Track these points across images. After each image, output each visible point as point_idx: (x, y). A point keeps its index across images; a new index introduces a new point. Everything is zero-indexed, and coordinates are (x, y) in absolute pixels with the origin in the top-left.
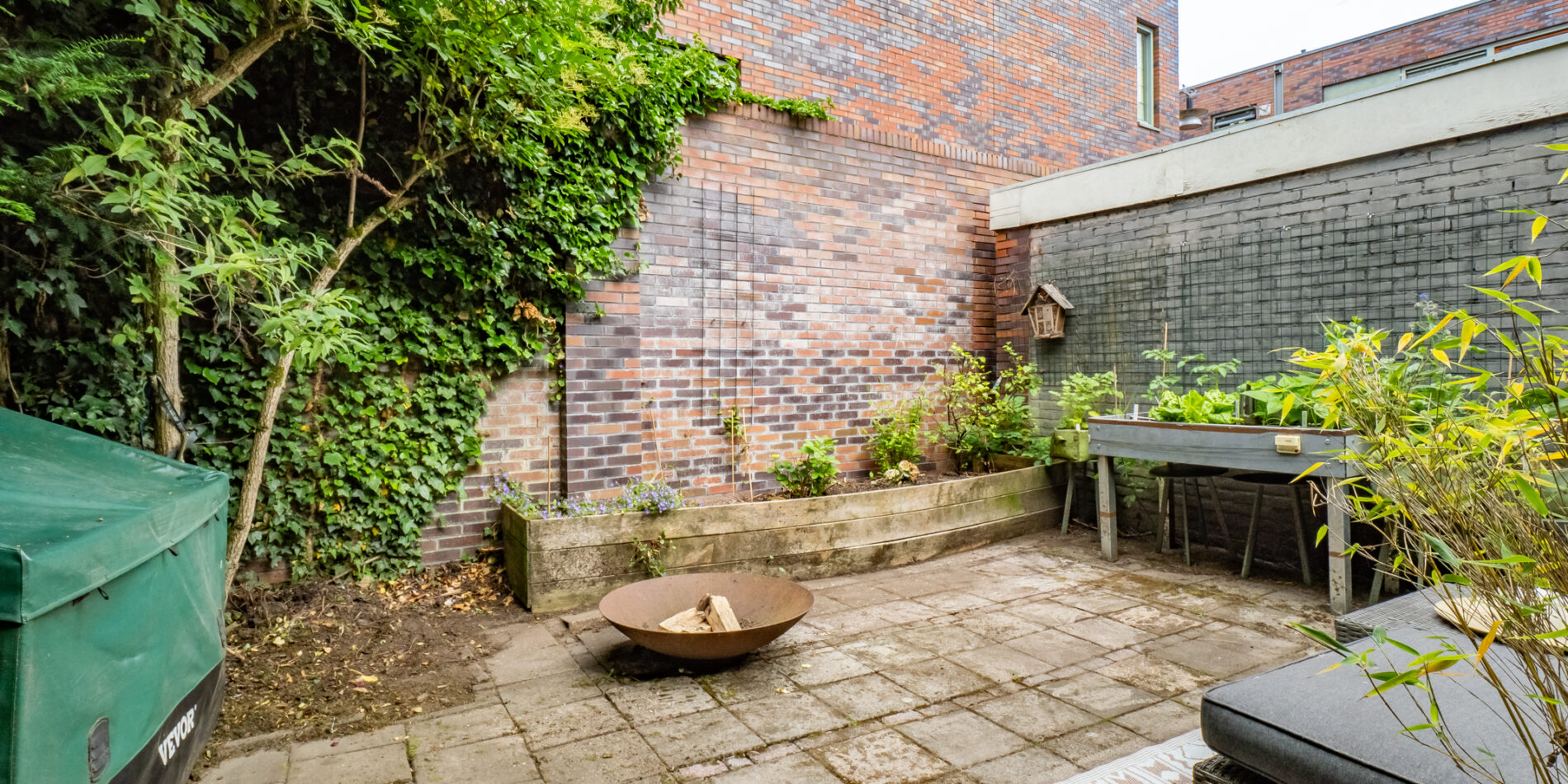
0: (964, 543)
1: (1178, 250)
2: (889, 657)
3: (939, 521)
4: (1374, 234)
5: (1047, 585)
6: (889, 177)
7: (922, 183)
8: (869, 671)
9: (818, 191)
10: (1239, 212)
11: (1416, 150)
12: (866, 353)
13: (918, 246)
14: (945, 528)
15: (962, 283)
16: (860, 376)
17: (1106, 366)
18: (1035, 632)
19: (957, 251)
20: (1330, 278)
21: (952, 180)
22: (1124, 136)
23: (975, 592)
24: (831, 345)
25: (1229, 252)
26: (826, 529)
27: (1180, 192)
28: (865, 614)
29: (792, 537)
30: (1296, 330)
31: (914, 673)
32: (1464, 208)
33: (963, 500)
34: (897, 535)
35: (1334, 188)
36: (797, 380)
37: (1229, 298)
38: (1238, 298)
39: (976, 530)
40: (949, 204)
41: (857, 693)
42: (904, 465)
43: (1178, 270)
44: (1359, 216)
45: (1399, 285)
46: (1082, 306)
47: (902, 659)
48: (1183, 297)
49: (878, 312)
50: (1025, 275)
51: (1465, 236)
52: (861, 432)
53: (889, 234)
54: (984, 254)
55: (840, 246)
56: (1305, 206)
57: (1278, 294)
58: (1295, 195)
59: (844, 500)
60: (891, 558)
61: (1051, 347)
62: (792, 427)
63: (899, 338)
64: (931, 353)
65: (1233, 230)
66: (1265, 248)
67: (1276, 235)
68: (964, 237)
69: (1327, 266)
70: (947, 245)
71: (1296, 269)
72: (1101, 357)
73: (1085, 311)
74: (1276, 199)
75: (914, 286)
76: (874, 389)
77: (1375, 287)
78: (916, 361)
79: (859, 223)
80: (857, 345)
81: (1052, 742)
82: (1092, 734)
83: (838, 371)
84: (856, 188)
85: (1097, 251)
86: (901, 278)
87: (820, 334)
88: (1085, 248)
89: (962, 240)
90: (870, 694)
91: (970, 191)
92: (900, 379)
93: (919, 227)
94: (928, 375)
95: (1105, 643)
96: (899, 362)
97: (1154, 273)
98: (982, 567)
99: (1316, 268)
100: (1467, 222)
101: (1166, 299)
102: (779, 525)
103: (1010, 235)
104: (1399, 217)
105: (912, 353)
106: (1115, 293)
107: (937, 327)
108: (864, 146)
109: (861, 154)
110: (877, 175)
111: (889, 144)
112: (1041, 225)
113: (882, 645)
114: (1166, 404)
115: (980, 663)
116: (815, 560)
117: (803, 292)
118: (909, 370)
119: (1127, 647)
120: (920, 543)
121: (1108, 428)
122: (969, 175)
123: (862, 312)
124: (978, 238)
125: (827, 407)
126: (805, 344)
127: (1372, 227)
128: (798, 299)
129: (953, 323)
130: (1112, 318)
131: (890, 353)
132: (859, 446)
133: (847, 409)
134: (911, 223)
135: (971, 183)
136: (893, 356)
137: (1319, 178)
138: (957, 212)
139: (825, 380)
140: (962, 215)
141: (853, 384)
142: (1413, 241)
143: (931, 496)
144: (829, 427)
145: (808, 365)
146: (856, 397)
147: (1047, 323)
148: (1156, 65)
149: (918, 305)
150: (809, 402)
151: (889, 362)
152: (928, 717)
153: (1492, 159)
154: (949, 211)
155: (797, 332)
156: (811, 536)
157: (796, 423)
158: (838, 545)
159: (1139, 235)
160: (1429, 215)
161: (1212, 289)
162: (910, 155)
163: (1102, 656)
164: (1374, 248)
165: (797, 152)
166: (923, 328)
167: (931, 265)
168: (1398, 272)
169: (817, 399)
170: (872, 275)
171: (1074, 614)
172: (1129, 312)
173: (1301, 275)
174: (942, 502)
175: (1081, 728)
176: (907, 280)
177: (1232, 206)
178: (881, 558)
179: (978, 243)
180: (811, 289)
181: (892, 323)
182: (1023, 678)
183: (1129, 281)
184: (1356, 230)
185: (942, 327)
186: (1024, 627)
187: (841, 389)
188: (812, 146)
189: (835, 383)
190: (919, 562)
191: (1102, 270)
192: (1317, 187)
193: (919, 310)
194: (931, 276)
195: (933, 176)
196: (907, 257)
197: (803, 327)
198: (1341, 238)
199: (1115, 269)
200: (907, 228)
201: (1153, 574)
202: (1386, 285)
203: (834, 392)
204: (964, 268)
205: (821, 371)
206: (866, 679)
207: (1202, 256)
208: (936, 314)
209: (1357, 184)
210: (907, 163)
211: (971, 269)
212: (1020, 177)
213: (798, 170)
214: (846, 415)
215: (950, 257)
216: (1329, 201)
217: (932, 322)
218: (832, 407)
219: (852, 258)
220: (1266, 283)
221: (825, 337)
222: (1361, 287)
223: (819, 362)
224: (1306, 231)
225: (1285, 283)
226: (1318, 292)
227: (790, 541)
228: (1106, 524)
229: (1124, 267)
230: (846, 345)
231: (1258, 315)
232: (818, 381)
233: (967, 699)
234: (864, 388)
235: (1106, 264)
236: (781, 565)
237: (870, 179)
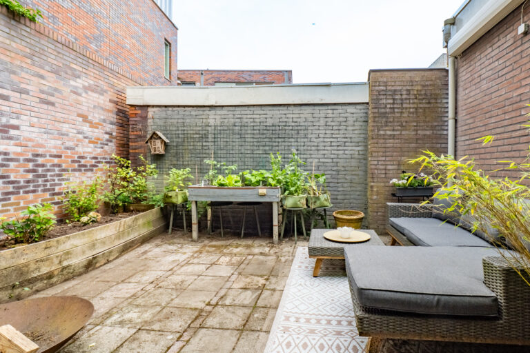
0: (130, 247)
1: (213, 125)
2: (139, 317)
3: (119, 239)
4: (274, 128)
5: (181, 257)
6: (75, 66)
7: (92, 74)
8: (135, 330)
9: (29, 61)
10: (234, 115)
11: (284, 105)
12: (60, 157)
13: (90, 105)
14: (122, 241)
15: (111, 126)
16: (57, 169)
17: (184, 167)
18: (195, 279)
19: (109, 111)
20: (262, 140)
21: (107, 77)
22: (160, 80)
23: (152, 269)
24: (37, 151)
25: (231, 128)
26: (57, 257)
27: (214, 104)
28: (103, 299)
29: (33, 266)
30: (252, 155)
31: (160, 321)
32: (296, 124)
33: (130, 227)
34: (99, 250)
35: (262, 112)
36: (12, 171)
37: (231, 143)
38: (234, 144)
39: (135, 240)
40: (105, 88)
41: (139, 347)
42: (92, 214)
43: (213, 132)
44: (270, 122)
45: (280, 144)
46: (173, 142)
47: (147, 316)
48: (214, 142)
49: (67, 135)
50: (146, 127)
51: (296, 132)
52: (56, 199)
53: (74, 96)
54: (121, 115)
55: (44, 96)
56: (255, 116)
57: (247, 144)
58: (252, 112)
59: (69, 238)
60: (96, 263)
61: (158, 158)
62: (9, 199)
63: (80, 150)
64: (96, 158)
65: (232, 120)
66: (243, 128)
67: (246, 124)
68: (112, 105)
69: (262, 136)
70: (104, 106)
71: (252, 136)
72: (181, 163)
73: (175, 144)
74: (246, 112)
75: (88, 124)
76: (65, 175)
77: (274, 144)
78: (89, 161)
79: (55, 85)
80: (55, 152)
81: (247, 326)
82: (256, 315)
83: (43, 166)
84: (54, 66)
85: (179, 121)
86: (81, 119)
87: (30, 144)
88: (174, 119)
89: (111, 106)
90: (147, 343)
91: (115, 85)
92: (80, 170)
93: (91, 96)
94: (95, 169)
95: (225, 275)
96: (80, 162)
97: (204, 132)
98: (145, 256)
99: (258, 136)
100: (296, 128)
101: (208, 142)
102: (23, 261)
103: (137, 108)
104: (281, 124)
105: (87, 158)
106: (187, 138)
107: (99, 146)
108: (60, 46)
109: (57, 49)
110: (68, 63)
111: (75, 49)
112: (153, 106)
113: (129, 312)
114: (220, 180)
115: (185, 303)
116: (50, 276)
117: (18, 118)
118: (85, 166)
119: (232, 274)
120: (111, 252)
121: (197, 190)
122: (115, 77)
123: (58, 134)
124: (118, 107)
125: (34, 186)
126: (19, 149)
127: (273, 126)
128: (14, 122)
129: (107, 145)
130: (186, 147)
131: (75, 157)
132: (56, 207)
133: (48, 187)
134: (86, 93)
135: (116, 81)
136: (76, 159)
137: (259, 108)
138: (109, 93)
139: (33, 171)
140: (111, 95)
141: (52, 173)
142: (284, 132)
143: (116, 228)
144: (36, 197)
145: (21, 162)
146: (54, 180)
147: (158, 147)
148: (170, 57)
149: (89, 134)
150: (22, 184)
151: (73, 161)
152: (188, 341)
153: (301, 112)
154: (106, 92)
155: (12, 142)
156: (47, 263)
157: (12, 197)
158: (65, 264)
159: (198, 117)
160: (287, 124)
161: (225, 140)
162: (86, 59)
163: (228, 281)
164: (274, 132)
165: (13, 33)
166: (92, 145)
167: (97, 116)
168: (280, 140)
169: (28, 182)
170: (64, 115)
171: (203, 267)
172: (194, 145)
173: (253, 138)
174: (121, 230)
175: (250, 314)
176: (84, 121)
177: (232, 113)
178: (90, 265)
179: (118, 109)
180: (23, 117)
181: (75, 142)
182: (209, 302)
183: (194, 134)
184: (269, 126)
185: (102, 146)
186: (190, 279)
187: (44, 176)
188: (24, 33)
189: (40, 172)
190: (111, 261)
191: (183, 128)
192: (258, 111)
193: (90, 137)
194: (97, 121)
195: (98, 73)
196: (84, 109)
197: (18, 139)
198: (265, 128)
199: (189, 129)
200: (84, 95)
201: (214, 243)
202: (277, 144)
203: (38, 177)
204: (112, 119)
205: (31, 166)
206: (137, 335)
207: (222, 128)
208: (98, 139)
209: (270, 112)
210: (84, 62)
211: (115, 120)
212: (136, 84)
213: (14, 45)
214: (49, 190)
215: (106, 113)
216: (262, 116)
217: (97, 143)
218: (39, 186)
219: (53, 104)
220: (243, 140)
221: (33, 146)
222: (271, 144)
223: (29, 160)
224: (255, 124)
225: (249, 140)
226: (259, 144)
227: (31, 269)
228: (195, 227)
229: (192, 128)
230: (48, 151)
231: (240, 150)
232: (28, 171)
233: (195, 323)
234: (60, 175)
235: (184, 126)
236: (25, 286)
237: (63, 64)
